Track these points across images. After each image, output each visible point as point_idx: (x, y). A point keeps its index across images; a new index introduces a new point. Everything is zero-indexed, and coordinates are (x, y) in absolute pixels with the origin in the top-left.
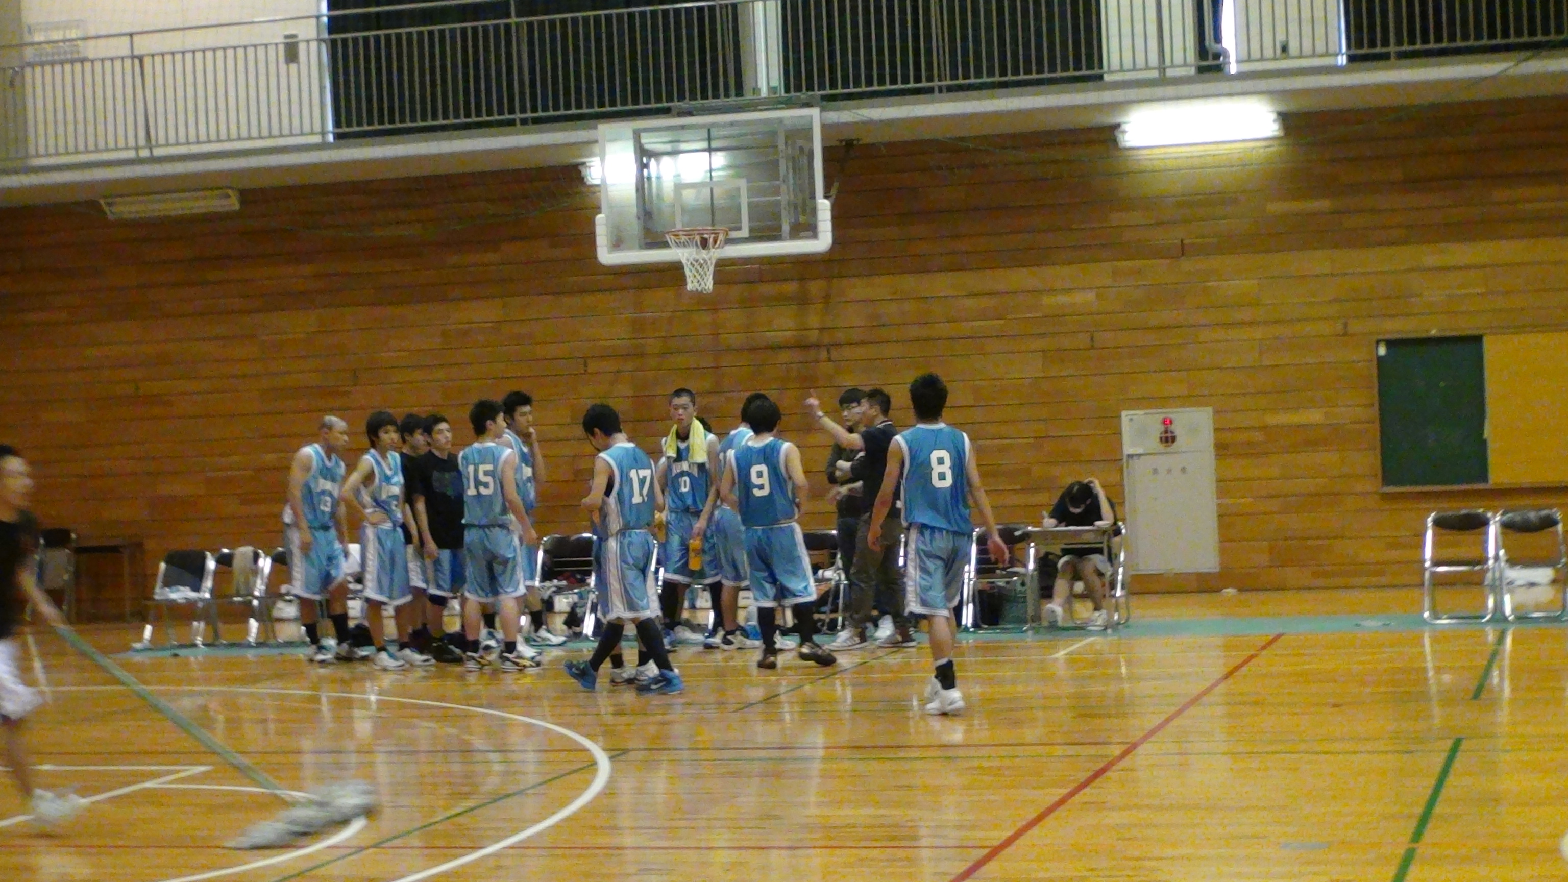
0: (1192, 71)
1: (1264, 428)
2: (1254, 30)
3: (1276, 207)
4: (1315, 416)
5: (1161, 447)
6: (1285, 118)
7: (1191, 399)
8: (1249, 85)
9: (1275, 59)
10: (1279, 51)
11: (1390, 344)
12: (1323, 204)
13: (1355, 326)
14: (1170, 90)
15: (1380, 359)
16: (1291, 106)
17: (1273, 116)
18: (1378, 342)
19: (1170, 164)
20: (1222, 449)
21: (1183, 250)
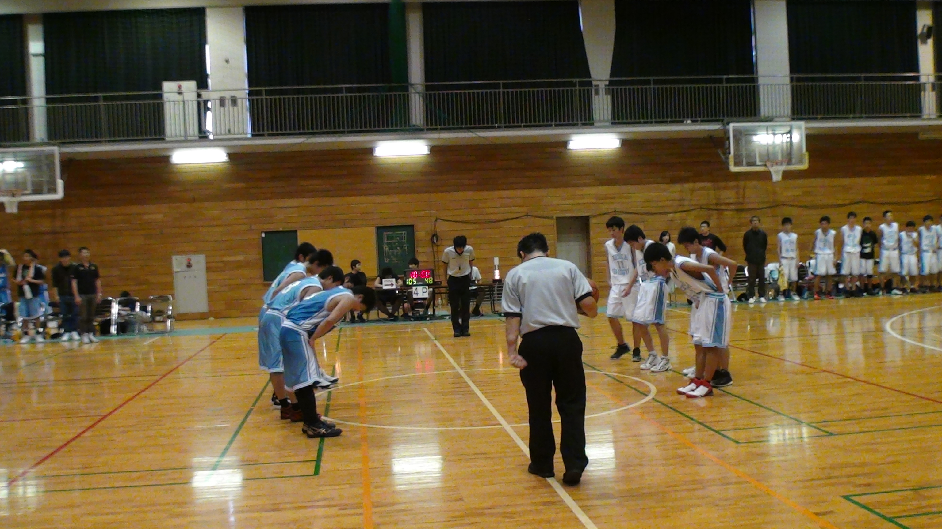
0: (197, 138)
1: (223, 262)
2: (218, 124)
3: (226, 186)
4: (241, 258)
5: (187, 269)
6: (229, 155)
7: (196, 252)
8: (215, 143)
9: (226, 134)
10: (227, 132)
11: (266, 233)
12: (242, 185)
13: (254, 227)
14: (189, 144)
15: (262, 238)
16: (232, 151)
17: (225, 155)
18: (262, 232)
19: (189, 170)
20: (209, 269)
21: (194, 200)
